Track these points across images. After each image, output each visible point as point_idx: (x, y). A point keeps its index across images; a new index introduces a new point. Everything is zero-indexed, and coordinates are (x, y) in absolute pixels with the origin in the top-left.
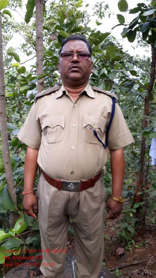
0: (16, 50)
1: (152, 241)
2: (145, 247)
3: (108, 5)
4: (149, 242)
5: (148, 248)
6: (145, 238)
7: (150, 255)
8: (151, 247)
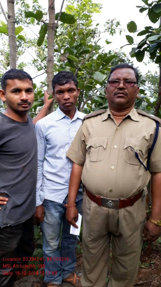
0: (27, 65)
1: (158, 262)
2: (151, 267)
3: (119, 22)
4: (156, 262)
5: (154, 268)
6: (151, 257)
7: (156, 275)
8: (157, 267)
